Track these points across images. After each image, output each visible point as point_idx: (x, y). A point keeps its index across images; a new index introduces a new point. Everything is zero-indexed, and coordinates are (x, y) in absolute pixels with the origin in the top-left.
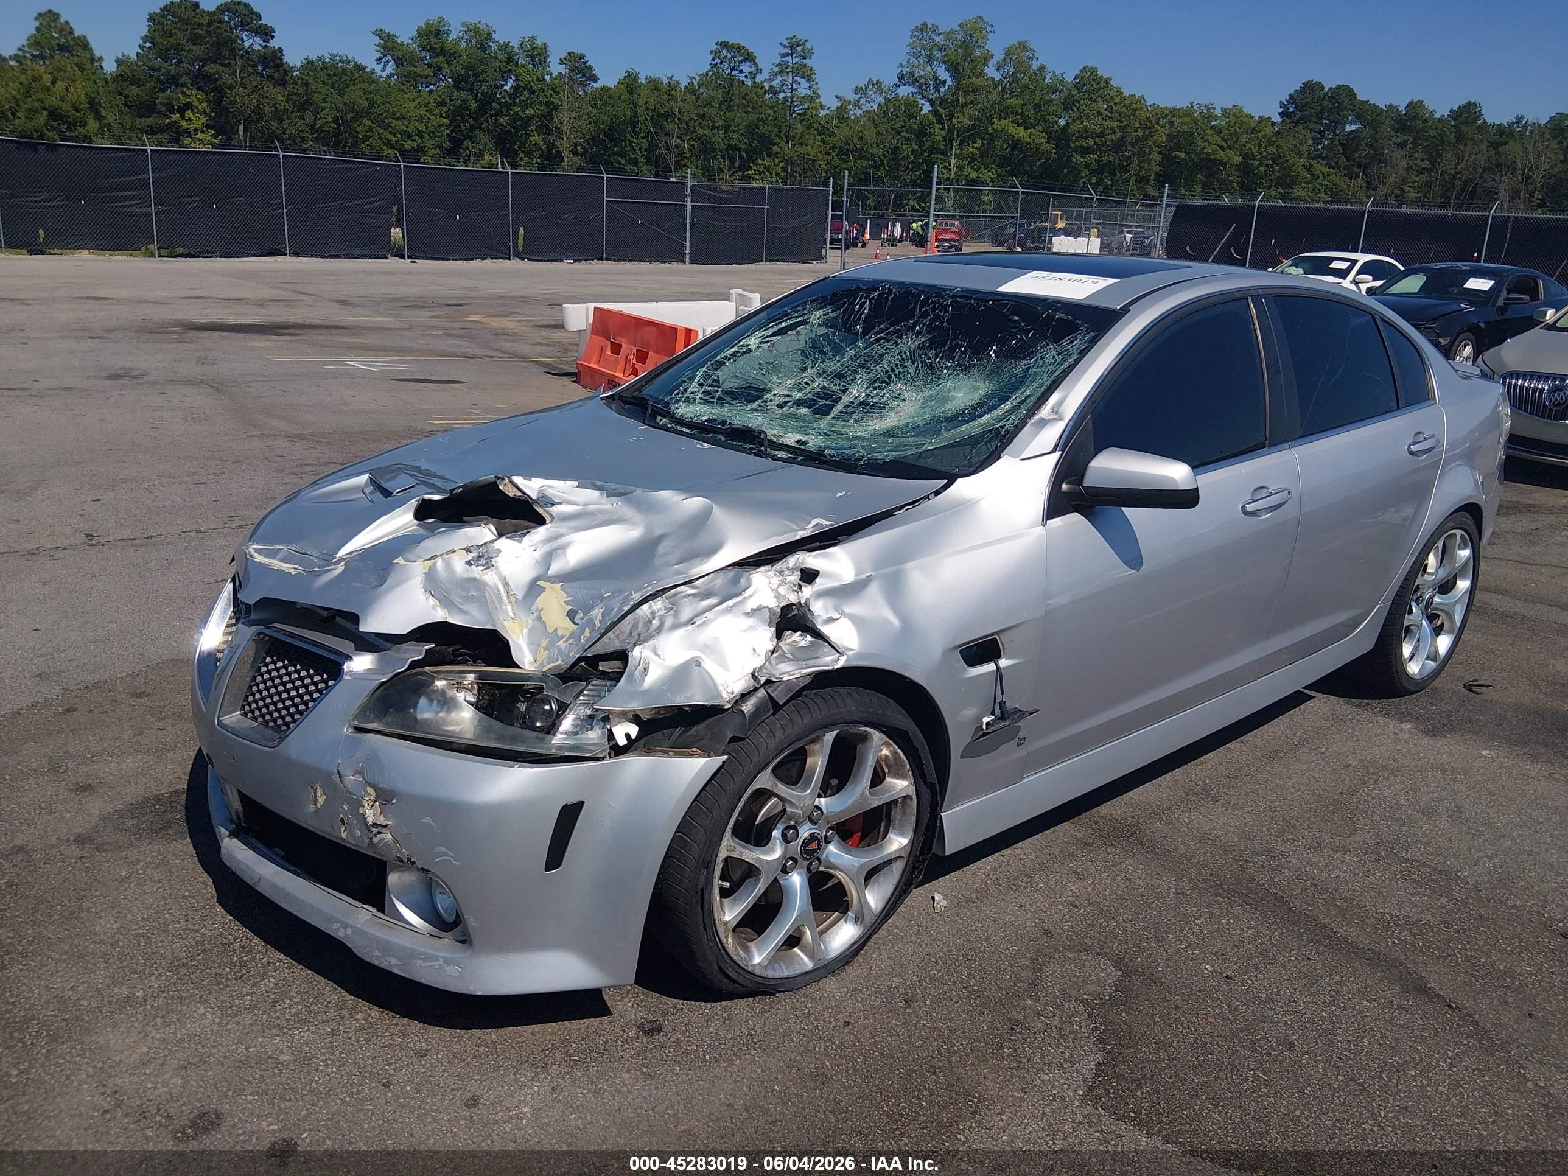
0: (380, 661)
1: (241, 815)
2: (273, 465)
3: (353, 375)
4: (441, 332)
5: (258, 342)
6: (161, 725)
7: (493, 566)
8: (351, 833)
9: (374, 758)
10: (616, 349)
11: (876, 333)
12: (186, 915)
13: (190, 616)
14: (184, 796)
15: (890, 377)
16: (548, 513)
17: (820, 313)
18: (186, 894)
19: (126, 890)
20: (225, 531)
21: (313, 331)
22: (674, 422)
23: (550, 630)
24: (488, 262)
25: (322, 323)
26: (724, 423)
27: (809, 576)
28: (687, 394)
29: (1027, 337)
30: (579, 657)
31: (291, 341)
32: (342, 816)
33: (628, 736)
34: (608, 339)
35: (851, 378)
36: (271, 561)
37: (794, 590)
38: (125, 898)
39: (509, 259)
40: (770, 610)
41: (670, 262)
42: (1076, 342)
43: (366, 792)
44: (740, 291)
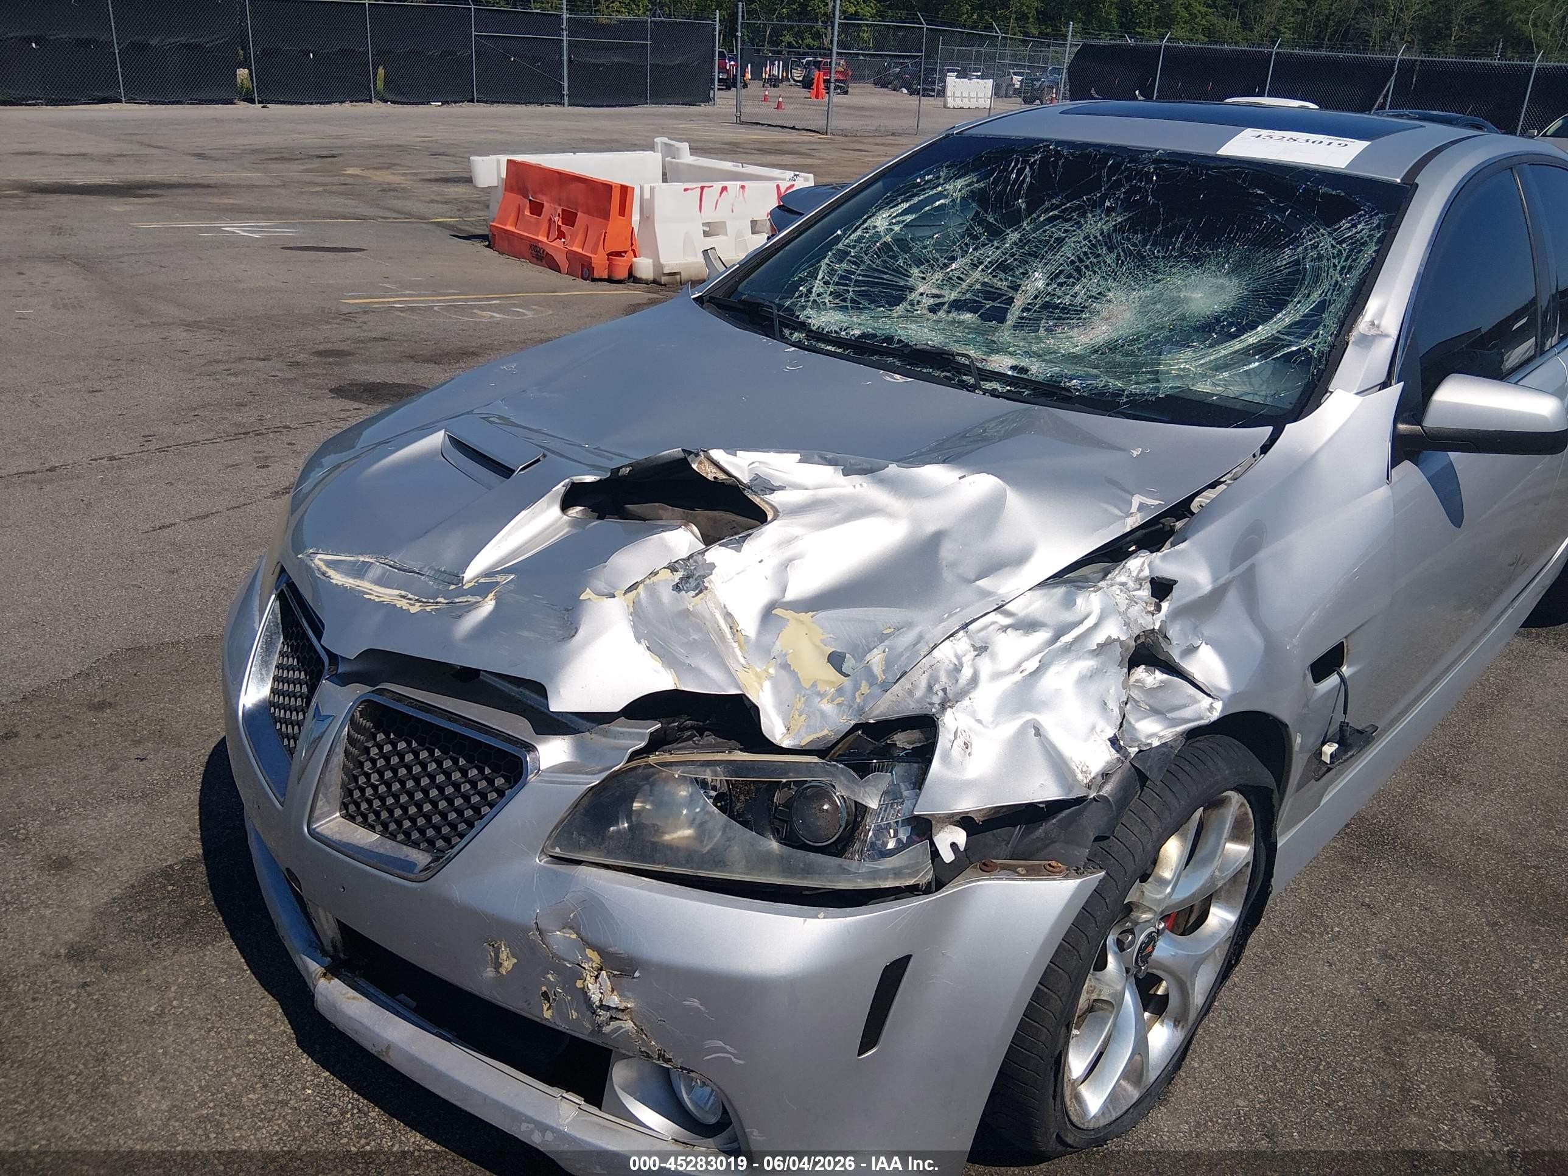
0: (580, 749)
1: (339, 945)
2: (177, 363)
3: (233, 242)
4: (321, 189)
5: (118, 206)
6: (139, 751)
7: (706, 588)
8: (560, 1012)
9: (593, 905)
10: (537, 209)
11: (1047, 211)
12: (262, 1076)
13: (135, 582)
14: (202, 868)
15: (1078, 270)
16: (767, 503)
17: (960, 183)
18: (251, 1037)
19: (162, 1038)
20: (145, 456)
21: (175, 191)
22: (813, 338)
23: (807, 685)
24: (347, 105)
25: (182, 181)
26: (889, 339)
27: (1161, 588)
28: (813, 296)
29: (1282, 218)
30: (856, 725)
31: (155, 204)
32: (544, 989)
33: (954, 845)
34: (526, 196)
35: (1021, 270)
36: (358, 582)
37: (1148, 612)
38: (165, 1053)
39: (371, 102)
40: (1122, 643)
41: (547, 104)
42: (1360, 227)
43: (585, 956)
44: (665, 140)
